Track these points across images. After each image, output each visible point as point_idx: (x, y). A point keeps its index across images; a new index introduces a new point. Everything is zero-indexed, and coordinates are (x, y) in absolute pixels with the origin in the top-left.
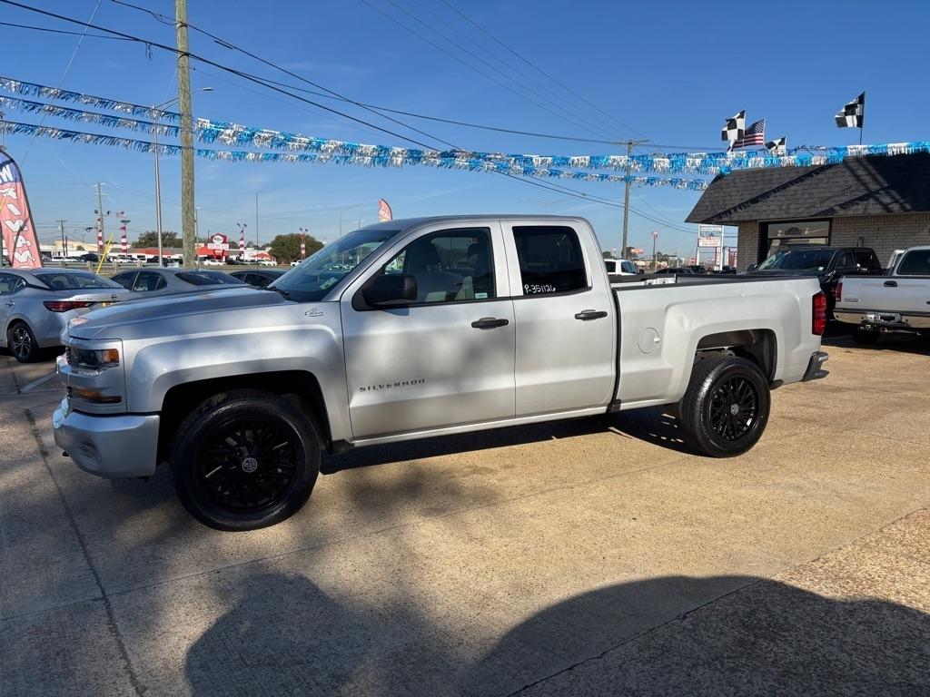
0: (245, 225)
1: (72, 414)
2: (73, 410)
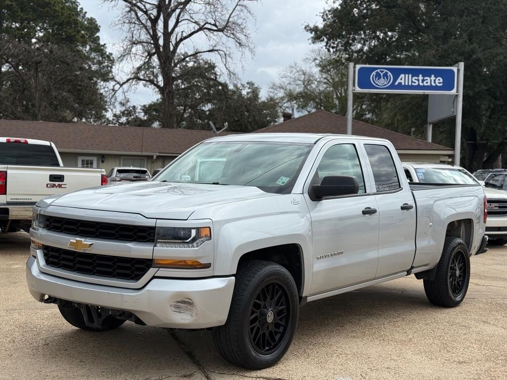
1: (155, 280)
2: (154, 277)
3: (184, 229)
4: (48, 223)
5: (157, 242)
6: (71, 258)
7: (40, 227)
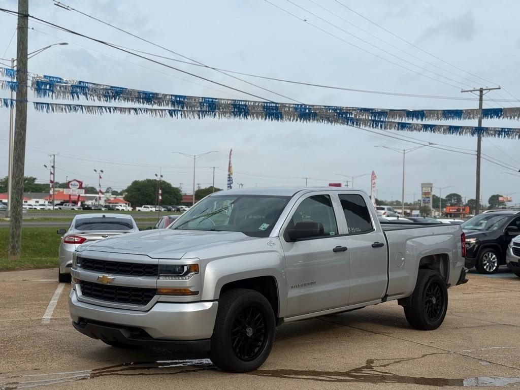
0: (102, 171)
1: (158, 304)
2: (158, 302)
3: (178, 266)
4: (83, 263)
5: (160, 276)
6: (100, 289)
7: (78, 266)
